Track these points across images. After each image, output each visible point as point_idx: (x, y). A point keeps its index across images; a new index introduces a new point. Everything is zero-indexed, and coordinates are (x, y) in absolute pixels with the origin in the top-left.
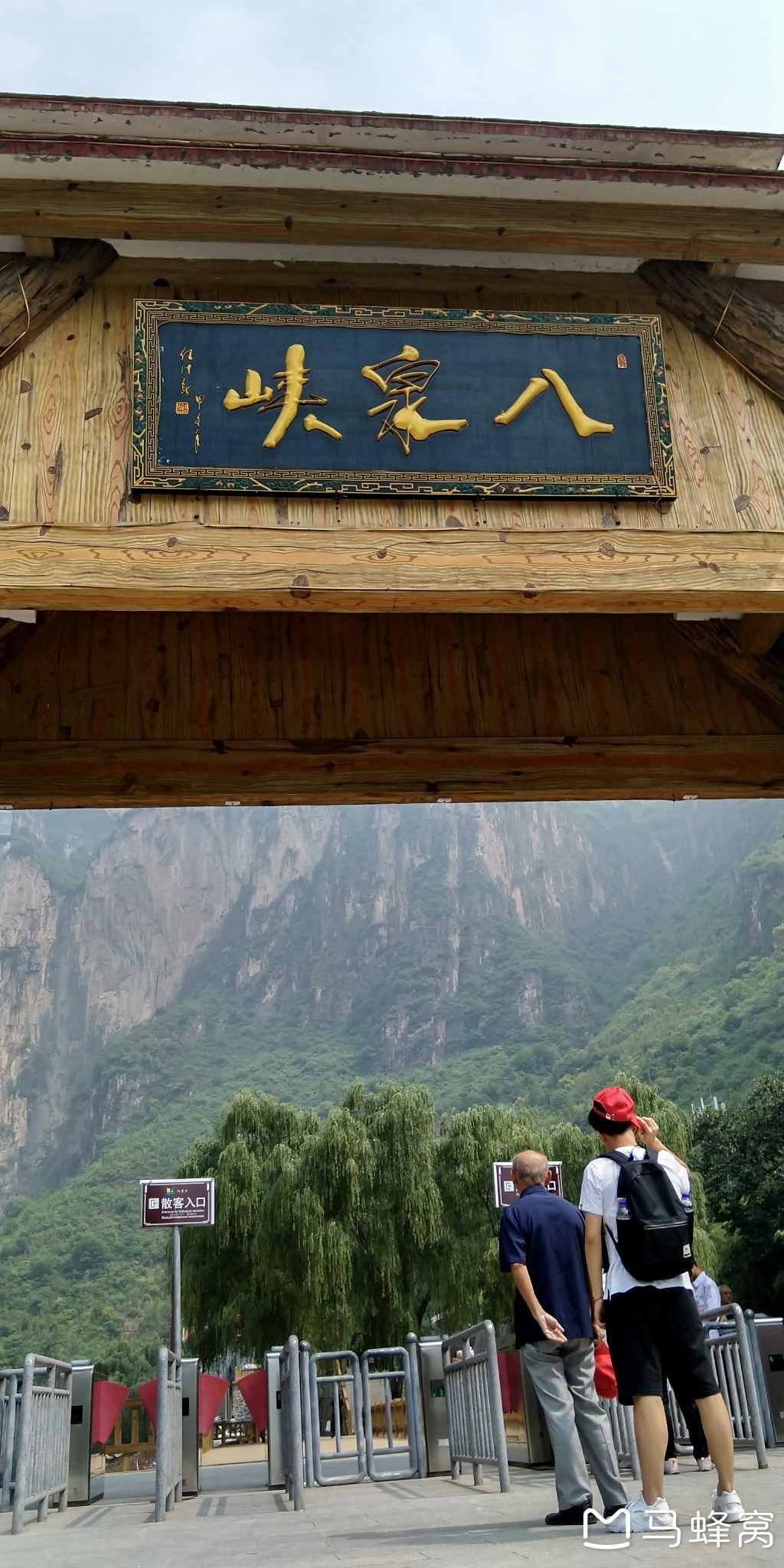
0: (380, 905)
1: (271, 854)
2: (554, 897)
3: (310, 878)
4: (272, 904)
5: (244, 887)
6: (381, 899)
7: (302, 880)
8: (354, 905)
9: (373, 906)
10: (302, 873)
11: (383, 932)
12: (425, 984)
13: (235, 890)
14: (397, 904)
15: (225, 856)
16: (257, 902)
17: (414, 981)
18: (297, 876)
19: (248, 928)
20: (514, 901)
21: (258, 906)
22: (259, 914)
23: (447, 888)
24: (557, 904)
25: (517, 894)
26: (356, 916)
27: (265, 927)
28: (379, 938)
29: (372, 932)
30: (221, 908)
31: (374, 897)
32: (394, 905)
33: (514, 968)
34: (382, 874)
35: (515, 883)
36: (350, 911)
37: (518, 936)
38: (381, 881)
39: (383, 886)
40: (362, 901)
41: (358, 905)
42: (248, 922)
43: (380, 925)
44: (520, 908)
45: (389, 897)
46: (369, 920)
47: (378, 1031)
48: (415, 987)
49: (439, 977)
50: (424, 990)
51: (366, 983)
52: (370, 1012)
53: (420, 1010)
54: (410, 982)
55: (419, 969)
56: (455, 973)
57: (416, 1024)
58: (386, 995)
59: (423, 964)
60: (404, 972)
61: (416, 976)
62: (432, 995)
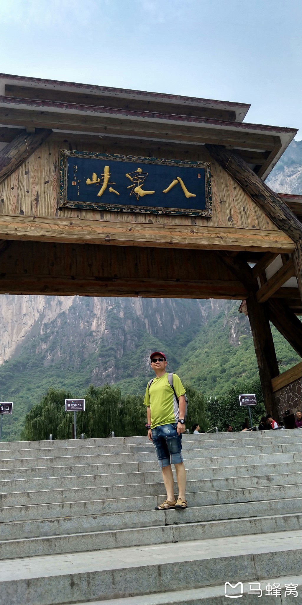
0: (94, 324)
1: (51, 302)
2: (160, 322)
3: (67, 312)
4: (52, 322)
5: (40, 315)
6: (94, 321)
7: (64, 313)
8: (84, 323)
9: (91, 324)
10: (64, 310)
11: (95, 334)
12: (110, 354)
13: (37, 316)
14: (101, 323)
15: (33, 302)
16: (45, 321)
17: (106, 353)
18: (62, 311)
19: (42, 330)
20: (145, 324)
21: (46, 322)
22: (46, 325)
23: (120, 318)
24: (161, 325)
25: (146, 321)
26: (84, 328)
27: (48, 331)
28: (93, 336)
29: (91, 334)
30: (30, 322)
31: (92, 320)
32: (100, 324)
33: (144, 349)
34: (95, 312)
35: (146, 317)
36: (82, 326)
37: (146, 337)
38: (95, 315)
39: (95, 316)
40: (87, 322)
41: (86, 323)
42: (42, 328)
43: (94, 331)
44: (147, 326)
45: (98, 321)
46: (90, 329)
47: (91, 371)
48: (106, 355)
49: (116, 352)
50: (110, 356)
51: (87, 353)
52: (88, 364)
53: (108, 364)
54: (104, 353)
55: (108, 348)
56: (122, 350)
57: (106, 369)
58: (95, 358)
59: (110, 346)
60: (102, 349)
61: (107, 351)
62: (113, 358)
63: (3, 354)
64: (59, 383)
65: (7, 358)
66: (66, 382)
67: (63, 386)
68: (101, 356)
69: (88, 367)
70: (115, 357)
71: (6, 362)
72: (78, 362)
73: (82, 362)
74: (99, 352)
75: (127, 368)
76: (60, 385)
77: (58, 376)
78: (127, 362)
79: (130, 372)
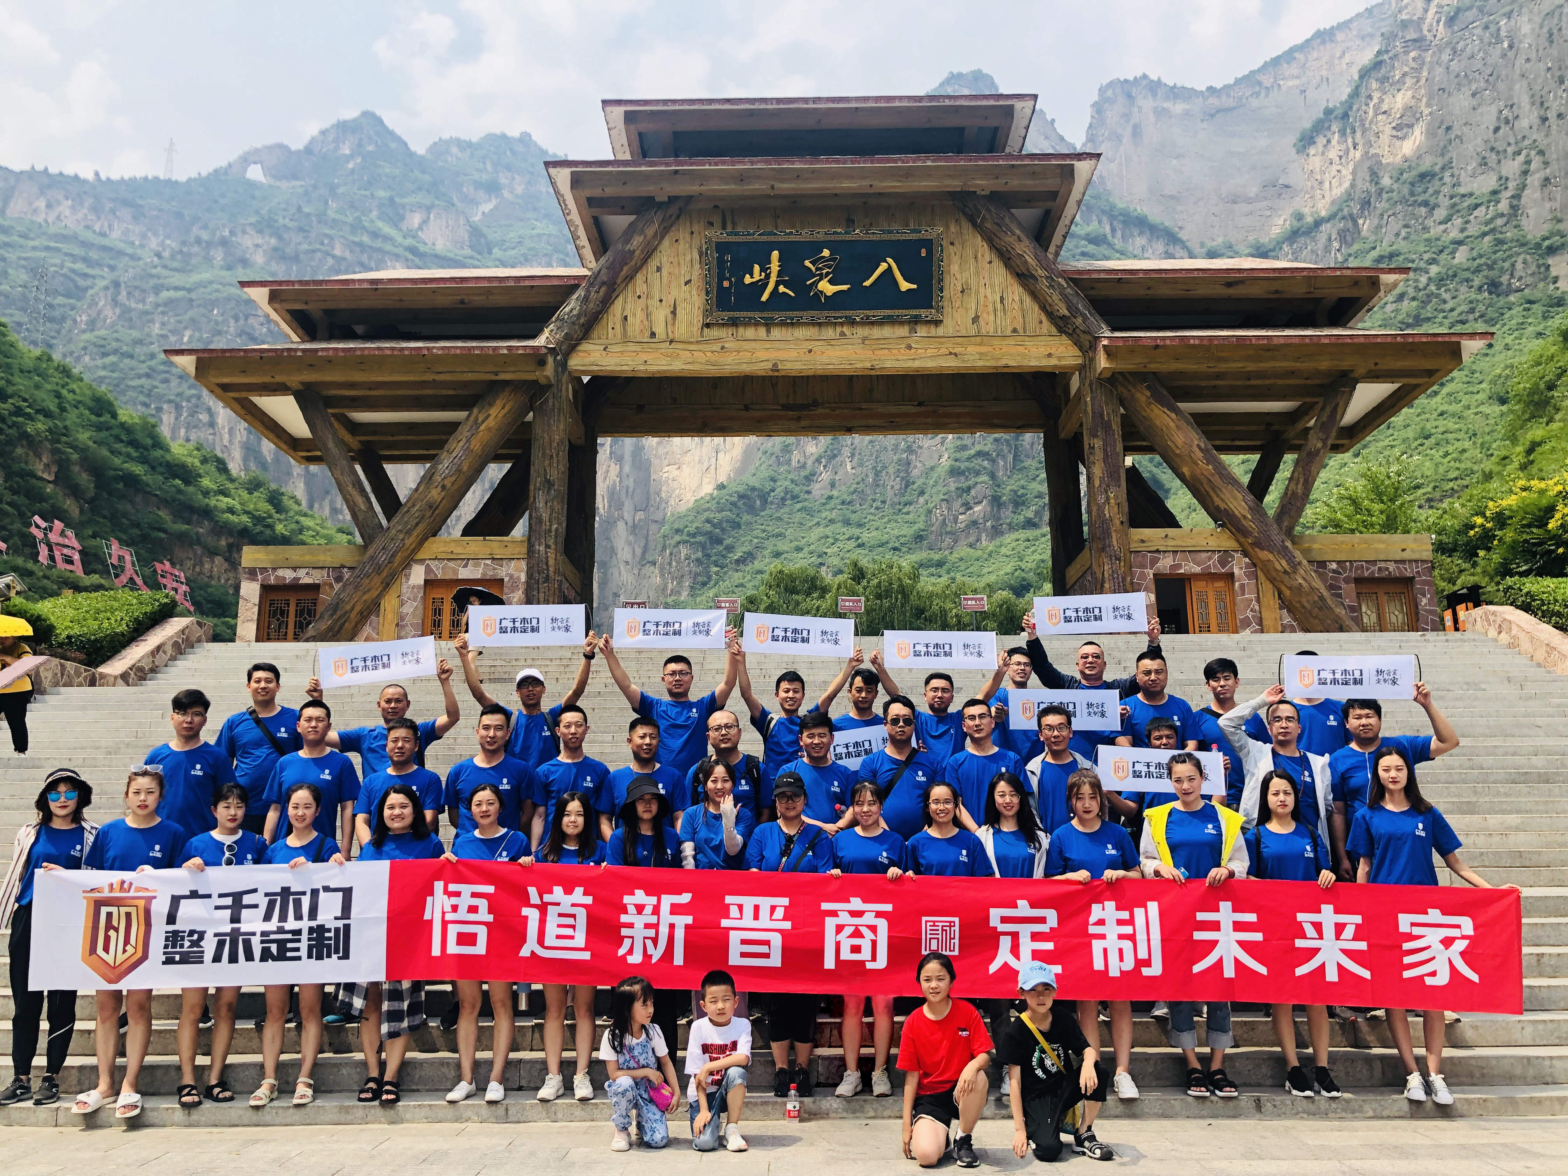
12: (977, 467)
17: (967, 464)
47: (930, 512)
48: (968, 469)
49: (993, 461)
50: (978, 473)
51: (919, 465)
52: (922, 493)
53: (973, 492)
54: (963, 466)
55: (972, 452)
56: (1010, 457)
57: (968, 507)
58: (939, 477)
59: (978, 448)
60: (958, 455)
61: (969, 459)
62: (984, 478)
63: (713, 467)
64: (849, 539)
65: (722, 478)
66: (865, 536)
67: (859, 546)
68: (954, 472)
69: (921, 500)
70: (993, 476)
71: (721, 487)
72: (897, 487)
73: (907, 486)
74: (950, 462)
75: (1023, 503)
76: (852, 544)
77: (847, 523)
78: (1023, 487)
79: (1030, 515)
